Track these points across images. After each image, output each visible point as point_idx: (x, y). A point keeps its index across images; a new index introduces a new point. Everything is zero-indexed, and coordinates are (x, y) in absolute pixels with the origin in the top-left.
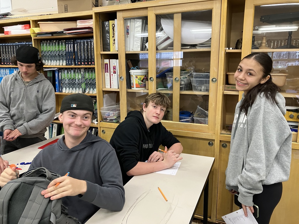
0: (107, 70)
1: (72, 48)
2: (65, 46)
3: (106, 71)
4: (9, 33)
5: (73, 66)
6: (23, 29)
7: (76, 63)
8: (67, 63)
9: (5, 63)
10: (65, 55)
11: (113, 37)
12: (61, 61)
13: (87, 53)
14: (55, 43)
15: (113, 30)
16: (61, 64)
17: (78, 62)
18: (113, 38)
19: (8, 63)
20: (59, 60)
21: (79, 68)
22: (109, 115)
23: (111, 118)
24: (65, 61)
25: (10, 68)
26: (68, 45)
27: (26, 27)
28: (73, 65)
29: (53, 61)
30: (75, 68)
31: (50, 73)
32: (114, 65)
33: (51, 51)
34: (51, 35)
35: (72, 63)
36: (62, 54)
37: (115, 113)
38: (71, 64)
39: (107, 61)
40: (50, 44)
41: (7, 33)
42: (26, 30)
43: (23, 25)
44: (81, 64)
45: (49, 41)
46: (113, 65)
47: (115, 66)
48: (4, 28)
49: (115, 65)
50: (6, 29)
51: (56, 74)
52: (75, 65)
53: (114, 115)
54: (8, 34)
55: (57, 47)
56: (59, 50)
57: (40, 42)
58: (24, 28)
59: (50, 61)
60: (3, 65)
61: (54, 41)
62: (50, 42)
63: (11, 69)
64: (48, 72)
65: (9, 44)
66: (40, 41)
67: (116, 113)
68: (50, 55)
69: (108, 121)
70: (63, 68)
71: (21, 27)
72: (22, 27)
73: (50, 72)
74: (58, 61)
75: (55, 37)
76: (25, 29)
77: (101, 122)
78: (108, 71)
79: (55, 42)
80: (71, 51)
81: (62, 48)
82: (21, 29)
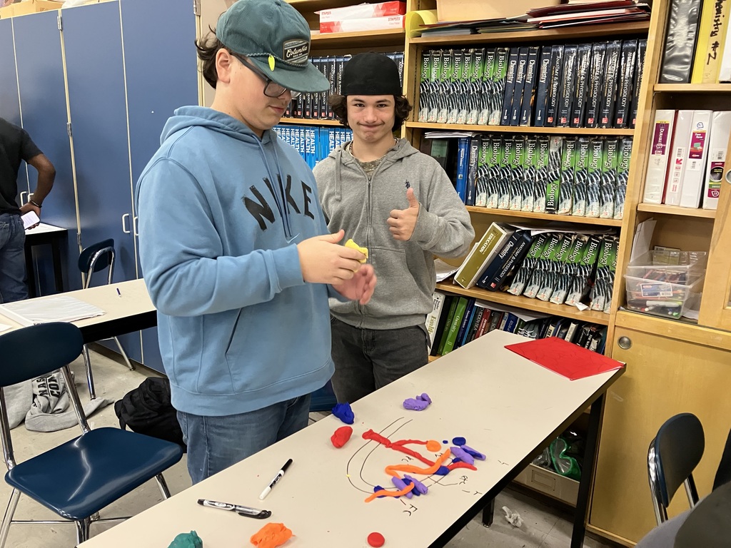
0: (660, 145)
1: (530, 72)
2: (506, 64)
3: (654, 149)
4: (334, 28)
5: (525, 128)
6: (378, 16)
7: (539, 118)
8: (505, 118)
9: (308, 114)
10: (504, 93)
11: (713, 34)
12: (486, 112)
13: (613, 88)
14: (474, 56)
15: (719, 11)
16: (483, 120)
17: (546, 115)
18: (714, 39)
19: (315, 114)
20: (480, 109)
21: (544, 136)
22: (656, 294)
23: (662, 304)
24: (497, 113)
25: (320, 126)
26: (518, 64)
27: (388, 10)
28: (526, 123)
29: (455, 111)
30: (531, 135)
31: (442, 145)
32: (700, 131)
33: (452, 80)
34: (468, 32)
35: (524, 118)
36: (491, 91)
37: (680, 288)
38: (519, 122)
39: (666, 116)
40: (453, 58)
41: (329, 27)
42: (386, 18)
43: (381, 5)
44: (557, 123)
45: (451, 51)
46: (695, 129)
47: (703, 134)
48: (321, 13)
49: (705, 129)
50: (327, 15)
51: (462, 151)
52: (532, 124)
53: (675, 295)
54: (329, 30)
55: (479, 68)
56: (482, 78)
57: (422, 53)
58: (381, 13)
59: (445, 111)
60: (299, 117)
61: (472, 51)
62: (454, 53)
63: (322, 130)
64: (433, 142)
65: (326, 60)
66: (423, 51)
67: (684, 289)
68: (449, 92)
69: (646, 310)
70: (485, 134)
71: (373, 11)
72: (377, 9)
73: (440, 143)
74: (475, 112)
75: (484, 36)
76: (385, 15)
77: (620, 312)
78: (663, 149)
79: (474, 53)
80: (524, 81)
81: (497, 71)
82: (373, 17)
